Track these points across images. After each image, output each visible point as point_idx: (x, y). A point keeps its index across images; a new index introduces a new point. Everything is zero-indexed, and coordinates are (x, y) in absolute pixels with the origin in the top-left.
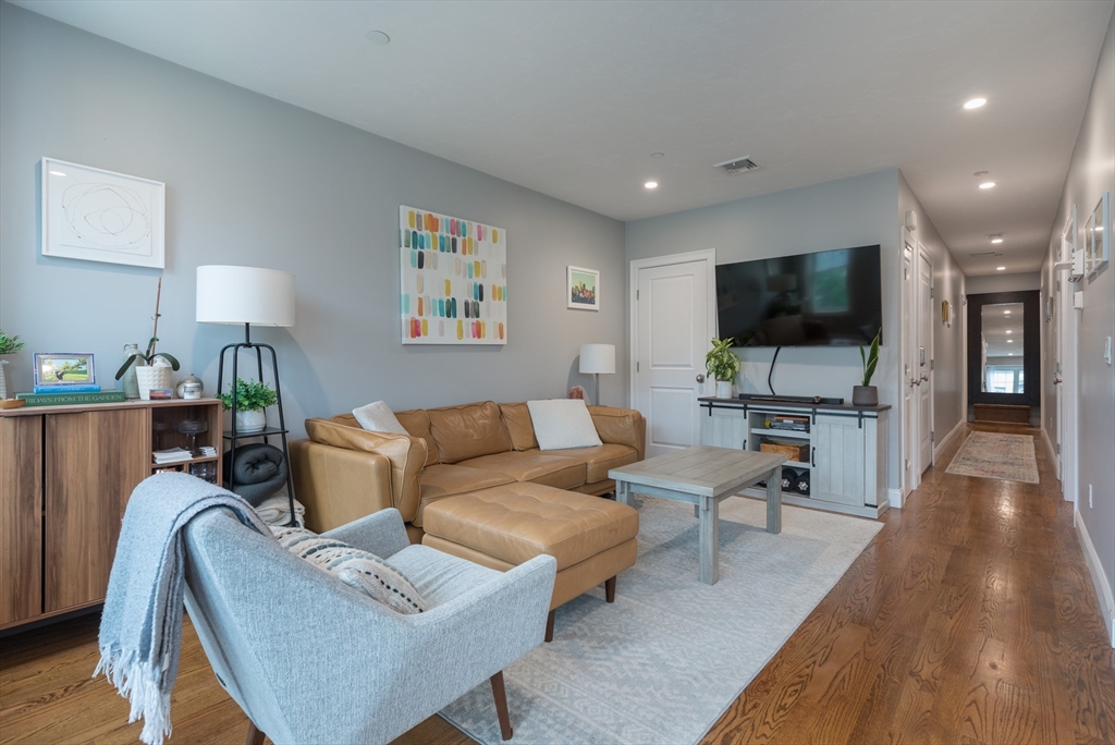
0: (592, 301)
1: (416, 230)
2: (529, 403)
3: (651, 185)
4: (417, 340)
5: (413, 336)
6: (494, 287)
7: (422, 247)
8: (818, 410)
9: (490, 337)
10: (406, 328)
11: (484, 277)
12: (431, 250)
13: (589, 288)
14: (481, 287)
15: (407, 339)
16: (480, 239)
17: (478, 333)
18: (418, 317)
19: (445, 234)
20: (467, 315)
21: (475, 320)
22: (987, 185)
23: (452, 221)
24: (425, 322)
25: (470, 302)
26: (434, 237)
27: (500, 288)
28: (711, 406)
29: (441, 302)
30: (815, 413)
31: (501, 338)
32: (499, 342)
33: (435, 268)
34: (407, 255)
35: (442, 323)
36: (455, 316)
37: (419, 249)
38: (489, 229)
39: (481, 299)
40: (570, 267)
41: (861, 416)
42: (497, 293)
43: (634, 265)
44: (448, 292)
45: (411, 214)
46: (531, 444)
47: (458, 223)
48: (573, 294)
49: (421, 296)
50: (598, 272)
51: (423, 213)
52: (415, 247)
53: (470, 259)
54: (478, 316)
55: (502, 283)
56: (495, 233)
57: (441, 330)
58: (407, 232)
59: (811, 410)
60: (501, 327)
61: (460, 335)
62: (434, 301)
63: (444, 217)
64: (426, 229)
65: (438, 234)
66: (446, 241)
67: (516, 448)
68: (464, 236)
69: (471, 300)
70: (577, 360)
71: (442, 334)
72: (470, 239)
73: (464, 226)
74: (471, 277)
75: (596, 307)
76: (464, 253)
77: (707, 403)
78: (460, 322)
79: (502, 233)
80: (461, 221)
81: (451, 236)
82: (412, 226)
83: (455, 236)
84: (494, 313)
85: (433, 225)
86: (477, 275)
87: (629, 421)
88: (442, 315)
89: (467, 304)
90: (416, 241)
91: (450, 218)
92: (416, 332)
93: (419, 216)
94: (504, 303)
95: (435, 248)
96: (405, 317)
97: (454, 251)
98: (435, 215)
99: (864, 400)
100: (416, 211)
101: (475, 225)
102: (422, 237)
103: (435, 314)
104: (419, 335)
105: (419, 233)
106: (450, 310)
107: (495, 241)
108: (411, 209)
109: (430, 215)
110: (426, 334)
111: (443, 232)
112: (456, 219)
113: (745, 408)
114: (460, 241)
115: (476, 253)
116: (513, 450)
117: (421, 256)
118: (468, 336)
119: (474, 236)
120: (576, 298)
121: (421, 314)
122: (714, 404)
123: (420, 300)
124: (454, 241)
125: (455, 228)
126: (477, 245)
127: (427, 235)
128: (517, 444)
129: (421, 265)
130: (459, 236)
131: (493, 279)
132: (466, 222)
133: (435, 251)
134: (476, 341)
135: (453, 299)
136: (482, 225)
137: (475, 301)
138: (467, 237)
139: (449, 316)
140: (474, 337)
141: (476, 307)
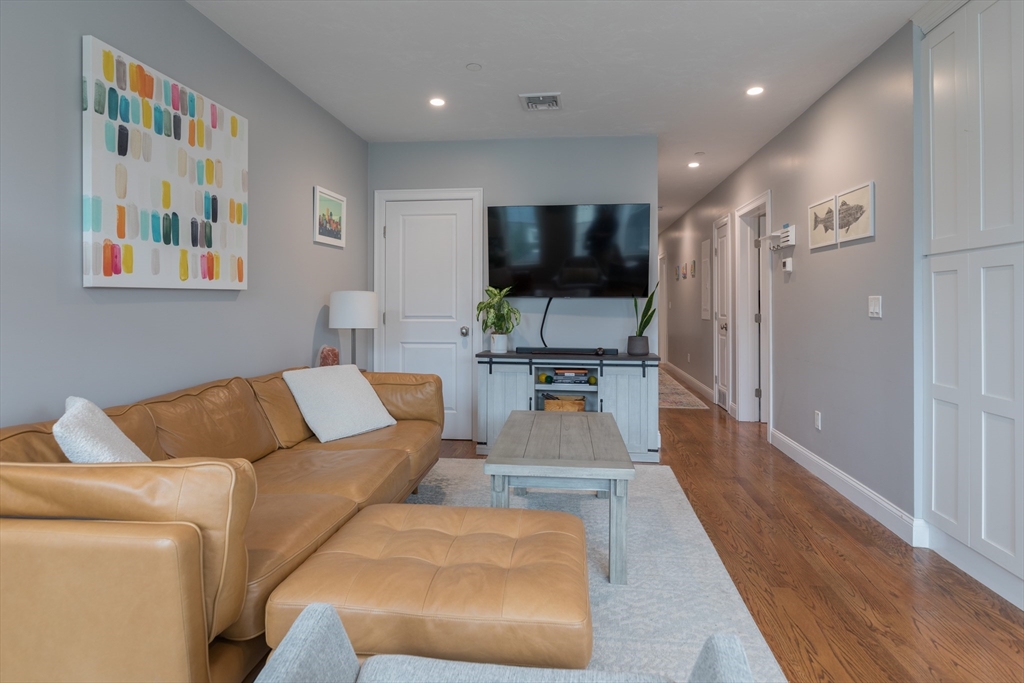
0: (336, 235)
1: (114, 85)
2: (286, 375)
3: (437, 102)
4: (114, 281)
5: (107, 273)
6: (232, 203)
7: (125, 119)
8: (605, 362)
9: (225, 280)
10: (92, 257)
11: (220, 185)
12: (141, 127)
13: (335, 218)
14: (214, 200)
15: (93, 278)
16: (214, 126)
17: (209, 272)
18: (116, 240)
19: (163, 106)
20: (195, 243)
21: (205, 250)
22: (694, 165)
23: (175, 87)
24: (129, 249)
25: (199, 222)
26: (146, 107)
27: (239, 205)
28: (491, 363)
29: (155, 217)
30: (602, 365)
31: (241, 280)
32: (236, 285)
33: (147, 159)
34: (97, 128)
35: (156, 252)
36: (177, 243)
37: (119, 121)
38: (227, 114)
39: (215, 220)
40: (319, 189)
41: (644, 366)
42: (236, 213)
43: (380, 196)
44: (167, 203)
45: (107, 56)
46: (301, 434)
47: (183, 93)
48: (321, 225)
49: (123, 203)
50: (344, 199)
51: (128, 60)
52: (113, 115)
53: (199, 153)
54: (209, 245)
55: (242, 198)
56: (234, 121)
57: (154, 264)
58: (99, 86)
59: (598, 362)
60: (240, 263)
61: (184, 276)
62: (144, 214)
63: (163, 77)
64: (133, 89)
65: (152, 103)
66: (165, 119)
67: (283, 445)
68: (192, 115)
69: (201, 218)
70: (325, 314)
71: (156, 270)
72: (201, 123)
73: (192, 100)
74: (200, 182)
75: (341, 243)
76: (192, 142)
77: (487, 360)
78: (184, 253)
79: (243, 123)
80: (188, 90)
81: (173, 112)
82: (108, 78)
83: (179, 113)
84: (231, 241)
85: (145, 86)
86: (210, 181)
87: (430, 389)
88: (157, 240)
89: (194, 224)
90: (113, 105)
91: (172, 82)
92: (113, 266)
93: (120, 64)
94: (244, 228)
95: (147, 125)
96: (91, 240)
97: (177, 136)
98: (147, 69)
99: (638, 350)
100: (116, 53)
101: (208, 102)
102: (126, 102)
103: (145, 237)
104: (117, 271)
105: (120, 93)
106: (169, 231)
107: (234, 134)
108: (108, 48)
109: (140, 68)
110: (130, 270)
111: (160, 101)
112: (180, 86)
113: (530, 364)
114: (185, 121)
115: (209, 147)
116: (280, 448)
117: (123, 135)
118: (195, 277)
119: (207, 120)
120: (324, 231)
121: (121, 234)
122: (494, 360)
123: (121, 210)
124: (177, 120)
125: (178, 99)
126: (209, 135)
127: (133, 101)
128: (283, 438)
129: (123, 150)
130: (184, 114)
131: (232, 191)
132: (195, 94)
133: (146, 130)
134: (207, 284)
135: (174, 214)
136: (217, 105)
137: (206, 221)
138: (196, 119)
139: (167, 241)
140: (204, 277)
141: (208, 230)
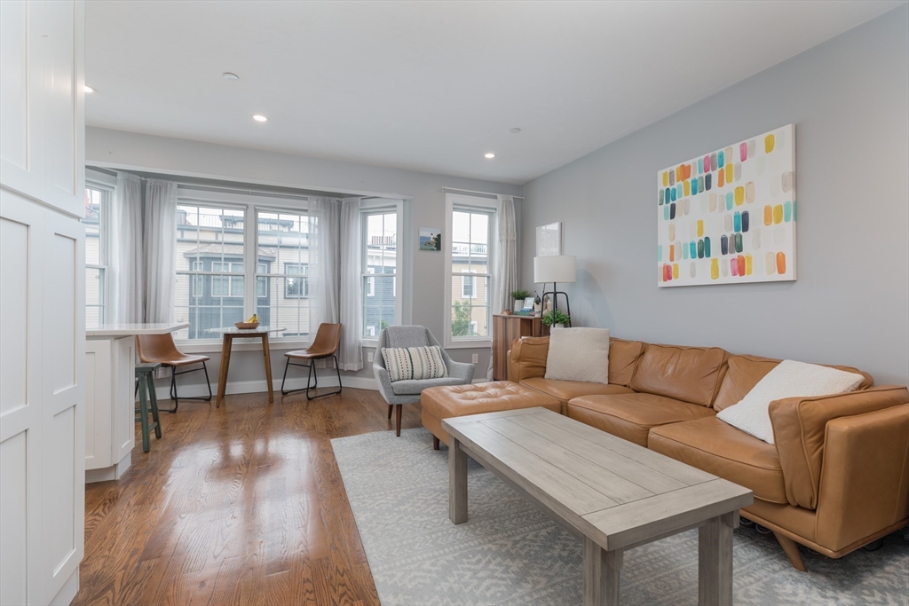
1: (668, 186)
4: (669, 283)
5: (665, 280)
7: (673, 199)
9: (761, 274)
10: (661, 274)
12: (683, 198)
14: (745, 216)
15: (662, 284)
16: (743, 159)
17: (740, 268)
18: (669, 263)
19: (698, 176)
20: (724, 251)
21: (736, 255)
23: (707, 158)
24: (676, 266)
25: (729, 236)
26: (685, 185)
27: (779, 208)
29: (692, 244)
31: (782, 271)
32: (776, 278)
33: (687, 213)
34: (661, 211)
35: (693, 265)
36: (709, 255)
37: (670, 203)
38: (760, 140)
39: (745, 228)
42: (770, 215)
44: (700, 231)
45: (665, 175)
47: (713, 157)
49: (672, 243)
51: (674, 168)
53: (729, 188)
54: (740, 249)
55: (783, 199)
56: (770, 139)
57: (691, 271)
58: (662, 191)
60: (783, 257)
61: (716, 275)
62: (685, 245)
63: (696, 159)
64: (678, 181)
65: (689, 180)
66: (699, 184)
68: (721, 166)
69: (730, 233)
71: (693, 275)
72: (729, 166)
73: (720, 156)
74: (729, 207)
76: (721, 184)
78: (715, 261)
81: (704, 175)
82: (665, 185)
83: (709, 172)
84: (768, 241)
85: (684, 174)
86: (739, 202)
88: (693, 257)
89: (724, 240)
90: (669, 196)
91: (703, 157)
92: (668, 276)
93: (671, 173)
94: (788, 227)
95: (686, 194)
96: (661, 264)
97: (708, 187)
98: (686, 163)
100: (668, 170)
101: (735, 147)
102: (674, 190)
103: (685, 257)
104: (670, 278)
105: (671, 188)
106: (703, 249)
107: (769, 149)
108: (665, 170)
109: (683, 166)
110: (677, 277)
111: (696, 174)
112: (710, 154)
114: (715, 174)
115: (738, 176)
117: (672, 208)
118: (725, 275)
119: (735, 160)
121: (672, 259)
123: (672, 247)
124: (708, 179)
125: (708, 165)
126: (739, 168)
127: (680, 187)
129: (673, 216)
130: (714, 169)
131: (767, 198)
132: (723, 150)
133: (687, 197)
134: (738, 279)
135: (707, 238)
136: (747, 141)
137: (735, 233)
138: (724, 167)
139: (701, 256)
140: (735, 274)
141: (738, 240)
